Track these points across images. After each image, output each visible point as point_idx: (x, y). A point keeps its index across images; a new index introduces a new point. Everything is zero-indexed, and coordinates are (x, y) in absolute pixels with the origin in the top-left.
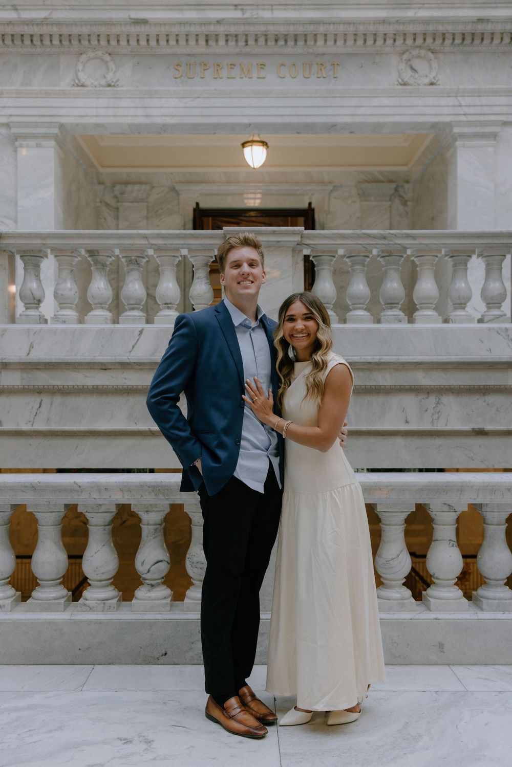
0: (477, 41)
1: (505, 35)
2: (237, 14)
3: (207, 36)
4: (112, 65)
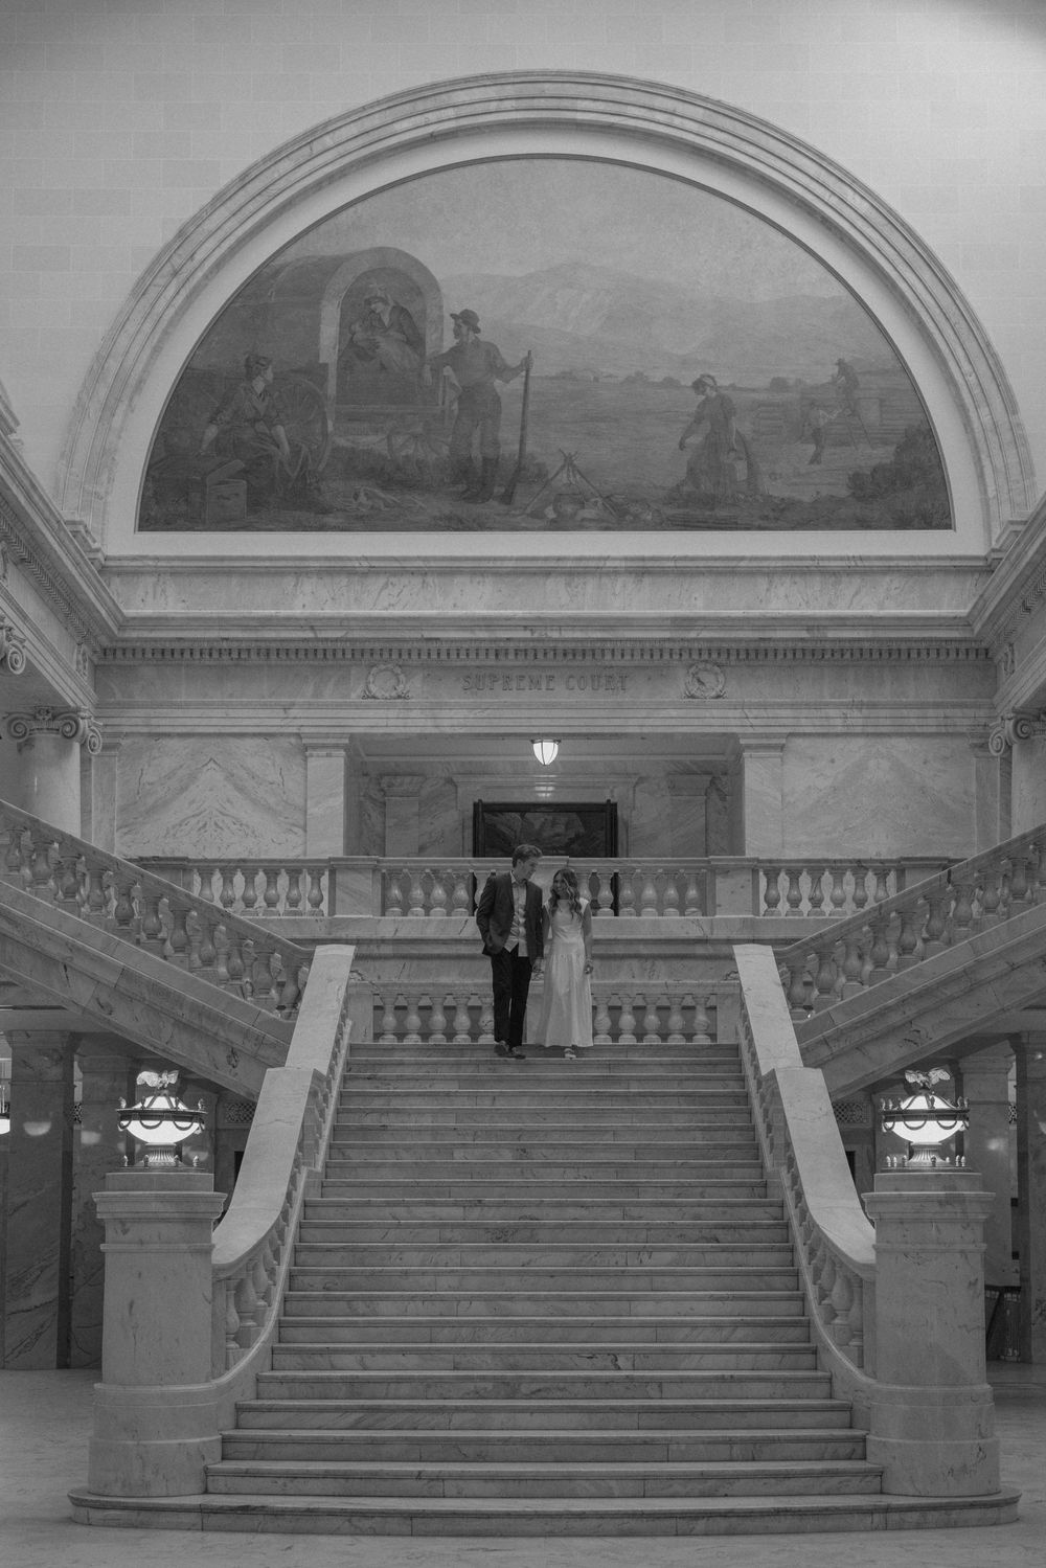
0: (761, 657)
1: (787, 652)
2: (527, 634)
3: (496, 650)
4: (402, 677)
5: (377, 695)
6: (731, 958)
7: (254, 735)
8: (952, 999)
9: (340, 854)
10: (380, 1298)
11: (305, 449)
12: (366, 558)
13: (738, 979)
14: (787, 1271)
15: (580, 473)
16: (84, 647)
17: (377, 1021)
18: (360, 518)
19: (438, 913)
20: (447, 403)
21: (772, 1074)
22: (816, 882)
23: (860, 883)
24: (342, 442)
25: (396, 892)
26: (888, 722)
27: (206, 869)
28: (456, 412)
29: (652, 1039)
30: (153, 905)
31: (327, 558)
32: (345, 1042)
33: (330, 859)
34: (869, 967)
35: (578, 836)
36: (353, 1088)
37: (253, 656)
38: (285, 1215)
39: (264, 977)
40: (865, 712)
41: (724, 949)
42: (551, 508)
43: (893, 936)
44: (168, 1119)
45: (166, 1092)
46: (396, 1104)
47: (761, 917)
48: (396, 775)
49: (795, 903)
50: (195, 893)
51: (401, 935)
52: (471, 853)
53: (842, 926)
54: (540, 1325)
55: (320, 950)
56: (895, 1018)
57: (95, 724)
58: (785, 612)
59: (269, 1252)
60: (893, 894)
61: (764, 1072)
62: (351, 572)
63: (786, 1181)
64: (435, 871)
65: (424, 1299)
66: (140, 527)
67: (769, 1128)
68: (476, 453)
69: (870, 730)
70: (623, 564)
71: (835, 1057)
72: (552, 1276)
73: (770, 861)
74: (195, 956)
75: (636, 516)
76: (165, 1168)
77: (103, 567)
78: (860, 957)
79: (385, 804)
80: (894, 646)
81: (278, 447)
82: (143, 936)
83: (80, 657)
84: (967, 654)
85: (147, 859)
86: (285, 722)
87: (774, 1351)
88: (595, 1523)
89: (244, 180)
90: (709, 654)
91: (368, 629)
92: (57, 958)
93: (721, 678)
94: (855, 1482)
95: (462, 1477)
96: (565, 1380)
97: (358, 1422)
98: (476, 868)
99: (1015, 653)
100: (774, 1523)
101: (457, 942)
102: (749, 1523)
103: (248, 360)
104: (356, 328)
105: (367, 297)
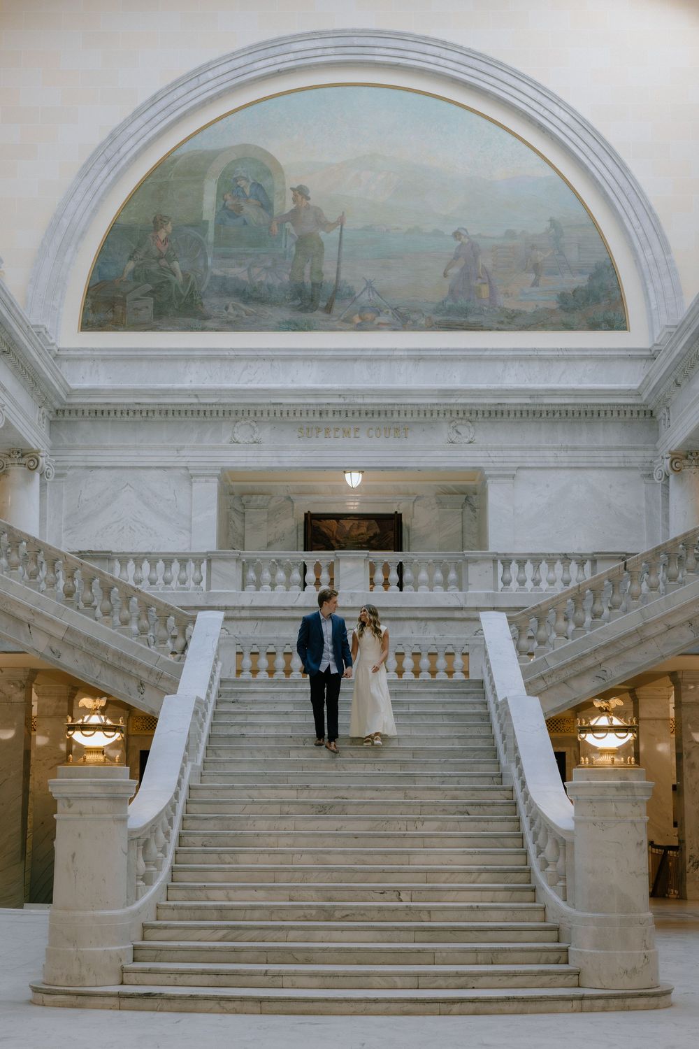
0: (499, 416)
1: (517, 412)
2: (341, 400)
3: (321, 411)
4: (257, 429)
5: (239, 441)
6: (477, 620)
7: (158, 468)
8: (628, 649)
9: (214, 549)
10: (241, 852)
11: (192, 278)
12: (233, 350)
13: (483, 634)
14: (516, 835)
15: (377, 293)
16: (43, 409)
17: (239, 662)
18: (229, 323)
19: (280, 589)
20: (288, 246)
21: (505, 701)
22: (537, 568)
23: (566, 568)
24: (217, 272)
25: (251, 575)
26: (585, 460)
27: (124, 559)
28: (294, 253)
29: (425, 676)
30: (89, 583)
31: (206, 350)
32: (217, 678)
33: (207, 553)
34: (572, 627)
35: (375, 535)
36: (223, 708)
37: (157, 414)
38: (176, 795)
39: (163, 633)
40: (570, 453)
41: (473, 614)
42: (357, 315)
43: (588, 605)
44: (99, 730)
45: (98, 712)
46: (251, 719)
47: (499, 592)
48: (252, 494)
49: (522, 583)
50: (116, 576)
51: (255, 604)
52: (303, 548)
53: (553, 599)
54: (347, 870)
55: (201, 616)
56: (590, 662)
57: (50, 461)
58: (515, 386)
59: (165, 820)
60: (589, 577)
61: (500, 699)
62: (222, 359)
63: (515, 773)
64: (278, 561)
65: (270, 853)
66: (81, 328)
67: (504, 737)
68: (307, 280)
69: (573, 465)
70: (406, 353)
71: (548, 688)
72: (356, 838)
73: (505, 554)
74: (116, 618)
75: (415, 322)
76: (97, 763)
77: (57, 355)
78: (566, 619)
79: (244, 513)
80: (589, 408)
81: (175, 275)
82: (81, 605)
83: (41, 416)
84: (638, 414)
85: (84, 552)
86: (178, 459)
87: (506, 889)
88: (384, 1006)
89: (154, 100)
90: (464, 414)
91: (233, 396)
92: (24, 619)
93: (472, 430)
94: (561, 980)
95: (295, 974)
96: (365, 908)
97: (224, 936)
98: (307, 559)
99: (671, 413)
100: (506, 1006)
101: (293, 608)
102: (487, 1007)
103: (155, 218)
104: (228, 196)
105: (235, 176)
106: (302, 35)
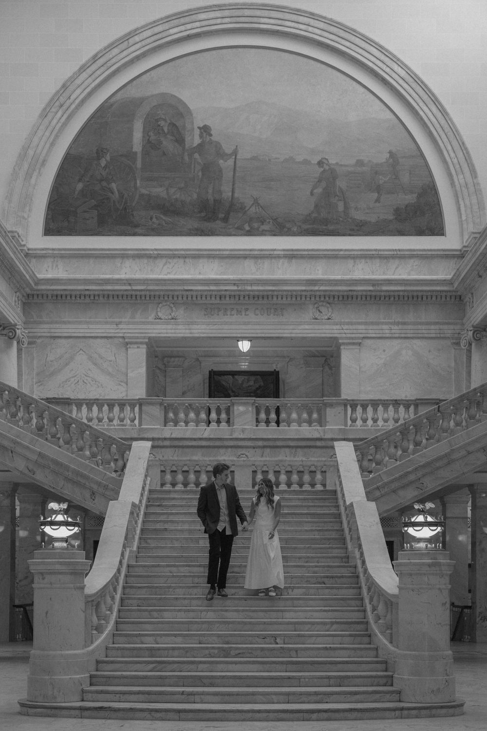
0: (350, 299)
1: (363, 297)
2: (235, 288)
3: (220, 296)
4: (174, 309)
5: (162, 317)
6: (333, 447)
7: (102, 337)
8: (438, 468)
9: (144, 397)
10: (165, 610)
11: (126, 196)
12: (156, 250)
13: (336, 458)
14: (357, 598)
15: (261, 207)
16: (18, 293)
17: (162, 478)
18: (153, 230)
19: (192, 425)
20: (196, 172)
21: (352, 505)
22: (375, 410)
23: (396, 411)
24: (144, 191)
25: (171, 415)
26: (412, 331)
27: (79, 403)
28: (200, 176)
29: (295, 487)
30: (54, 422)
31: (137, 250)
32: (147, 488)
33: (139, 399)
34: (400, 452)
35: (260, 387)
36: (151, 510)
37: (101, 298)
38: (119, 571)
39: (108, 457)
40: (400, 327)
41: (329, 443)
42: (247, 224)
43: (411, 437)
44: (63, 525)
45: (62, 512)
46: (171, 518)
47: (348, 428)
48: (171, 357)
49: (365, 421)
50: (74, 416)
51: (174, 436)
52: (208, 396)
53: (386, 433)
54: (239, 623)
55: (135, 444)
56: (412, 477)
57: (24, 332)
58: (362, 277)
59: (111, 588)
60: (412, 416)
61: (348, 503)
62: (149, 257)
63: (357, 555)
64: (190, 405)
65: (185, 611)
66: (45, 234)
67: (350, 530)
68: (210, 197)
69: (403, 335)
70: (282, 253)
71: (382, 496)
72: (245, 600)
73: (353, 400)
74: (74, 446)
75: (289, 229)
76: (62, 548)
77: (27, 253)
78: (396, 447)
79: (166, 371)
80: (415, 294)
81: (113, 194)
82: (49, 436)
83: (17, 299)
84: (451, 298)
85: (50, 399)
86: (117, 331)
87: (351, 635)
88: (265, 715)
89: (95, 58)
90: (325, 298)
91: (157, 285)
92: (8, 447)
93: (330, 310)
94: (388, 696)
95: (203, 693)
96: (252, 649)
97: (154, 668)
98: (210, 404)
99: (474, 297)
100: (348, 715)
101: (201, 439)
102: (337, 715)
103: (97, 150)
104: (151, 134)
105: (156, 118)
106: (205, 8)
